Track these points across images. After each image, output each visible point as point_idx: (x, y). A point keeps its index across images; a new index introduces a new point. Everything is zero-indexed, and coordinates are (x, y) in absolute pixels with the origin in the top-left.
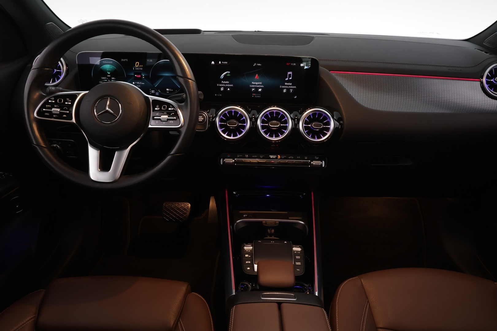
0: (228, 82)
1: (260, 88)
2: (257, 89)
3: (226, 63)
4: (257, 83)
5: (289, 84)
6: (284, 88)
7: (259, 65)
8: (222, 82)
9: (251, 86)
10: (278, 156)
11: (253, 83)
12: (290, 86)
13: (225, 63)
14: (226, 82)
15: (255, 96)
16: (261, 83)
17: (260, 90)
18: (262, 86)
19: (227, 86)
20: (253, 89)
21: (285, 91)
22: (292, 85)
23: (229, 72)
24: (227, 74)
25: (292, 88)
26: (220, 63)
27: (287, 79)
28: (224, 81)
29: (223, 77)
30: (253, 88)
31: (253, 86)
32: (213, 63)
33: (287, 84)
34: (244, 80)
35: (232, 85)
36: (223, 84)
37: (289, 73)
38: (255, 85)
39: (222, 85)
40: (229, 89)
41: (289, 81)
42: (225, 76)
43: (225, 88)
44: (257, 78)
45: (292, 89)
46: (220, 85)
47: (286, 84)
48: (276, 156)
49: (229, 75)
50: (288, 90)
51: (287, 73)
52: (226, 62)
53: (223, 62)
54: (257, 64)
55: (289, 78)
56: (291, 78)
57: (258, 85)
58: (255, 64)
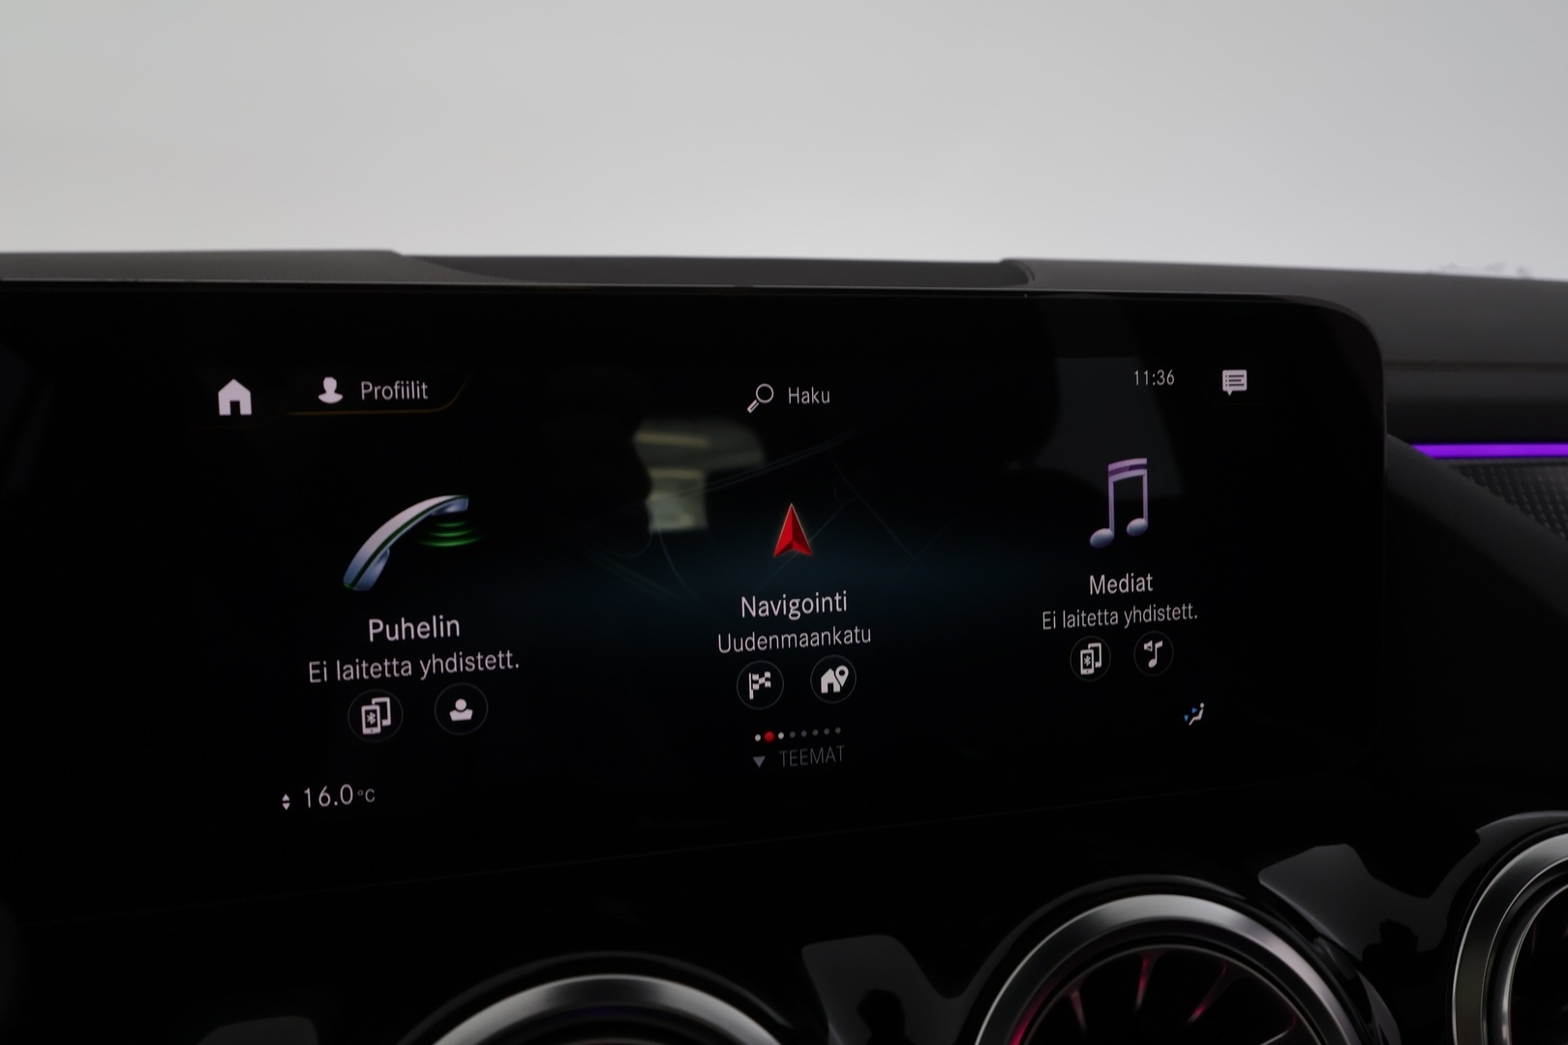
0: (448, 628)
1: (829, 657)
2: (800, 668)
3: (417, 390)
4: (794, 610)
5: (1126, 584)
6: (1079, 630)
7: (810, 397)
8: (375, 627)
9: (728, 646)
11: (752, 607)
12: (1141, 600)
13: (397, 390)
14: (422, 631)
15: (789, 758)
16: (838, 602)
17: (833, 679)
18: (851, 636)
19: (438, 678)
20: (758, 682)
21: (1090, 661)
22: (1158, 597)
23: (456, 505)
24: (429, 524)
25: (1154, 625)
26: (330, 392)
27: (1106, 533)
28: (392, 620)
29: (377, 568)
30: (758, 661)
31: (758, 643)
32: (234, 396)
33: (1111, 586)
35: (502, 660)
36: (382, 649)
37: (1121, 470)
38: (779, 624)
39: (375, 670)
40: (461, 712)
41: (1121, 557)
42: (404, 547)
43: (422, 700)
44: (797, 550)
45: (1154, 630)
46: (348, 673)
47: (1098, 585)
49: (451, 540)
50: (1121, 644)
51: (1106, 475)
52: (406, 376)
53: (366, 388)
54: (781, 395)
55: (1121, 527)
56: (1138, 524)
57: (809, 623)
58: (765, 394)
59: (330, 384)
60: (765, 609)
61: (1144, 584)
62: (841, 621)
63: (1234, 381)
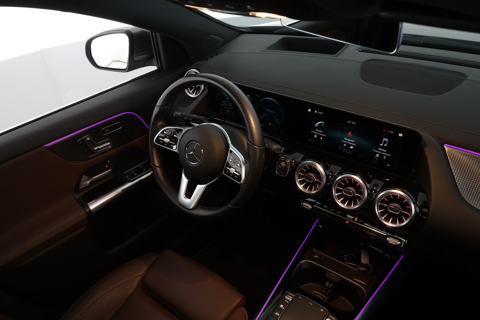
0: (322, 132)
1: (352, 145)
2: (349, 145)
3: (322, 113)
4: (349, 140)
5: (383, 150)
6: (377, 152)
7: (354, 123)
8: (316, 130)
9: (343, 141)
10: (356, 218)
11: (345, 139)
13: (320, 113)
14: (319, 131)
15: (346, 152)
16: (353, 141)
17: (352, 147)
18: (354, 144)
19: (320, 135)
20: (345, 145)
21: (377, 155)
22: (386, 153)
23: (323, 123)
24: (321, 124)
27: (382, 145)
28: (318, 130)
29: (317, 126)
30: (345, 143)
32: (309, 110)
33: (381, 150)
34: (337, 134)
35: (325, 136)
37: (385, 139)
38: (347, 141)
39: (316, 133)
40: (321, 138)
41: (383, 147)
42: (319, 125)
43: (319, 136)
44: (350, 135)
45: (385, 156)
46: (314, 132)
48: (353, 217)
49: (323, 125)
50: (381, 155)
51: (383, 139)
53: (318, 112)
54: (351, 122)
55: (383, 144)
56: (386, 145)
57: (350, 142)
58: (350, 122)
59: (316, 111)
60: (347, 139)
61: (385, 151)
62: (353, 143)
63: (401, 135)
